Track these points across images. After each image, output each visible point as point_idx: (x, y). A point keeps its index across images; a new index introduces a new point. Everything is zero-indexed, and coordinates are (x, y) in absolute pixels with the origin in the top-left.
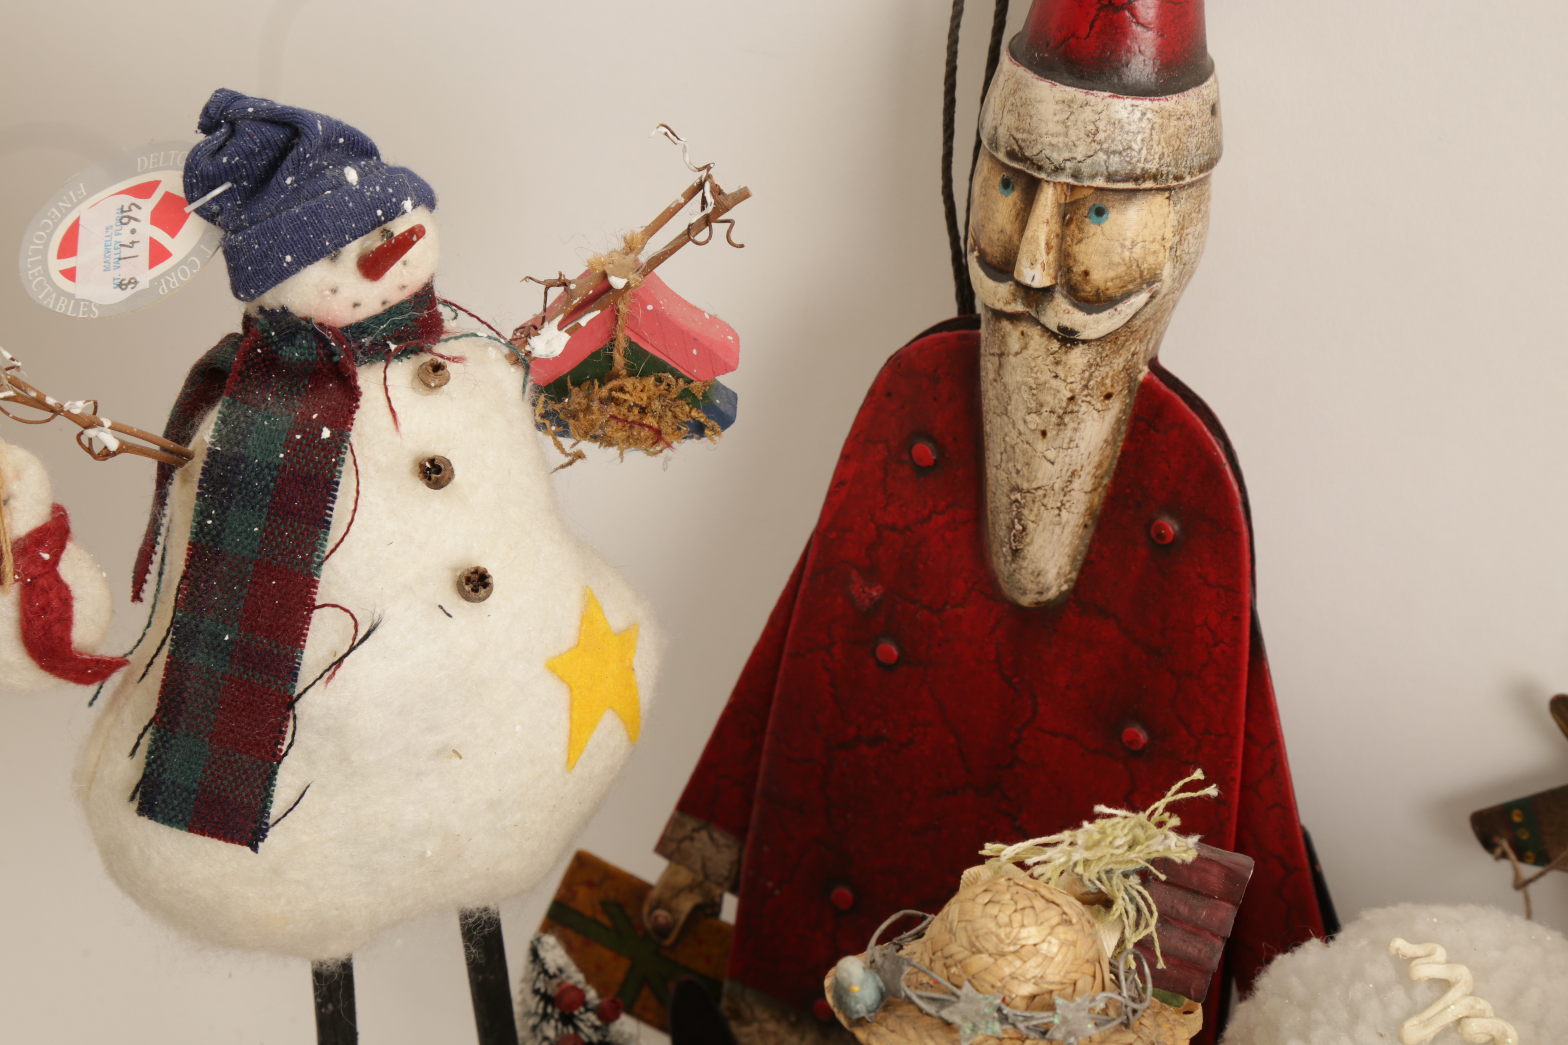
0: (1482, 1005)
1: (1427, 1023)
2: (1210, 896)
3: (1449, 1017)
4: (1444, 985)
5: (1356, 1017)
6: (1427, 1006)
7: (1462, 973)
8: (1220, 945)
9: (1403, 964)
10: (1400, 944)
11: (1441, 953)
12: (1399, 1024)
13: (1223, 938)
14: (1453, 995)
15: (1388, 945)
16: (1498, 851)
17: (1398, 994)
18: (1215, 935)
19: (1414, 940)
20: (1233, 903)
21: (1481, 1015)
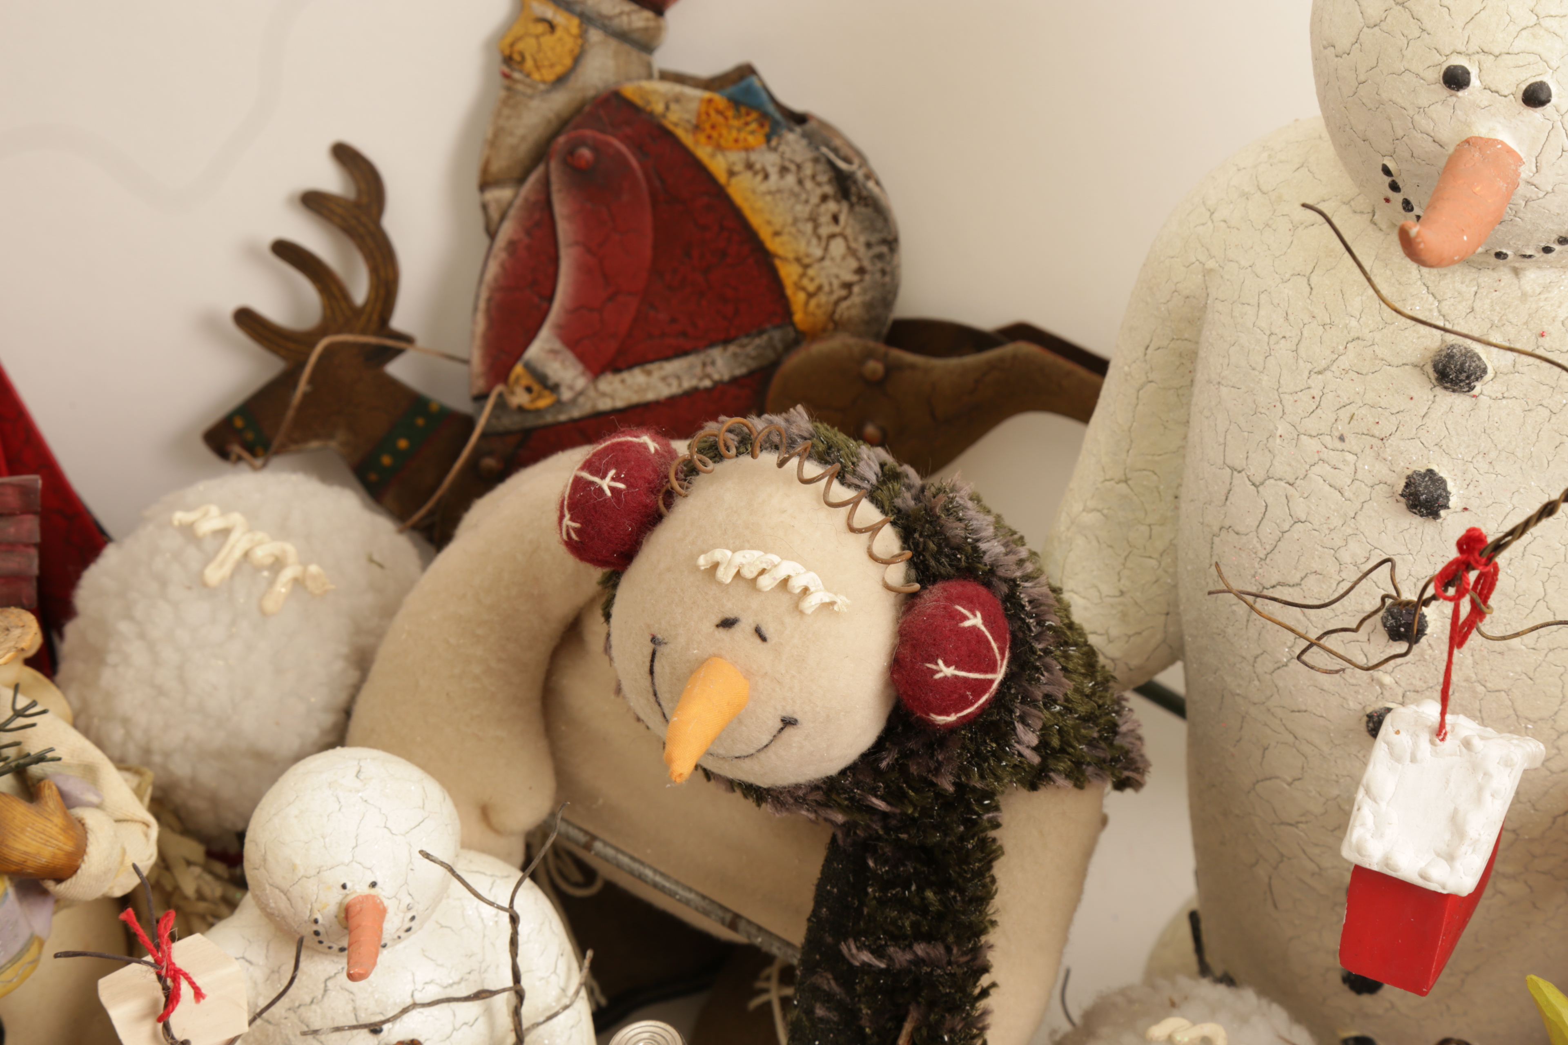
0: (260, 535)
1: (222, 564)
2: (12, 514)
3: (237, 554)
4: (224, 533)
5: (163, 583)
6: (217, 552)
7: (236, 518)
8: (34, 553)
9: (188, 531)
10: (180, 517)
11: (214, 510)
12: (201, 574)
13: (35, 545)
14: (234, 537)
15: (170, 523)
16: (233, 457)
17: (192, 553)
18: (27, 545)
19: (188, 509)
20: (34, 513)
21: (260, 543)
